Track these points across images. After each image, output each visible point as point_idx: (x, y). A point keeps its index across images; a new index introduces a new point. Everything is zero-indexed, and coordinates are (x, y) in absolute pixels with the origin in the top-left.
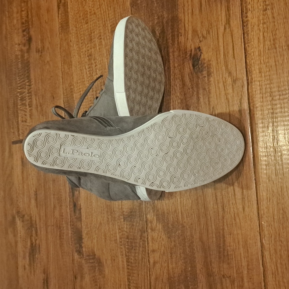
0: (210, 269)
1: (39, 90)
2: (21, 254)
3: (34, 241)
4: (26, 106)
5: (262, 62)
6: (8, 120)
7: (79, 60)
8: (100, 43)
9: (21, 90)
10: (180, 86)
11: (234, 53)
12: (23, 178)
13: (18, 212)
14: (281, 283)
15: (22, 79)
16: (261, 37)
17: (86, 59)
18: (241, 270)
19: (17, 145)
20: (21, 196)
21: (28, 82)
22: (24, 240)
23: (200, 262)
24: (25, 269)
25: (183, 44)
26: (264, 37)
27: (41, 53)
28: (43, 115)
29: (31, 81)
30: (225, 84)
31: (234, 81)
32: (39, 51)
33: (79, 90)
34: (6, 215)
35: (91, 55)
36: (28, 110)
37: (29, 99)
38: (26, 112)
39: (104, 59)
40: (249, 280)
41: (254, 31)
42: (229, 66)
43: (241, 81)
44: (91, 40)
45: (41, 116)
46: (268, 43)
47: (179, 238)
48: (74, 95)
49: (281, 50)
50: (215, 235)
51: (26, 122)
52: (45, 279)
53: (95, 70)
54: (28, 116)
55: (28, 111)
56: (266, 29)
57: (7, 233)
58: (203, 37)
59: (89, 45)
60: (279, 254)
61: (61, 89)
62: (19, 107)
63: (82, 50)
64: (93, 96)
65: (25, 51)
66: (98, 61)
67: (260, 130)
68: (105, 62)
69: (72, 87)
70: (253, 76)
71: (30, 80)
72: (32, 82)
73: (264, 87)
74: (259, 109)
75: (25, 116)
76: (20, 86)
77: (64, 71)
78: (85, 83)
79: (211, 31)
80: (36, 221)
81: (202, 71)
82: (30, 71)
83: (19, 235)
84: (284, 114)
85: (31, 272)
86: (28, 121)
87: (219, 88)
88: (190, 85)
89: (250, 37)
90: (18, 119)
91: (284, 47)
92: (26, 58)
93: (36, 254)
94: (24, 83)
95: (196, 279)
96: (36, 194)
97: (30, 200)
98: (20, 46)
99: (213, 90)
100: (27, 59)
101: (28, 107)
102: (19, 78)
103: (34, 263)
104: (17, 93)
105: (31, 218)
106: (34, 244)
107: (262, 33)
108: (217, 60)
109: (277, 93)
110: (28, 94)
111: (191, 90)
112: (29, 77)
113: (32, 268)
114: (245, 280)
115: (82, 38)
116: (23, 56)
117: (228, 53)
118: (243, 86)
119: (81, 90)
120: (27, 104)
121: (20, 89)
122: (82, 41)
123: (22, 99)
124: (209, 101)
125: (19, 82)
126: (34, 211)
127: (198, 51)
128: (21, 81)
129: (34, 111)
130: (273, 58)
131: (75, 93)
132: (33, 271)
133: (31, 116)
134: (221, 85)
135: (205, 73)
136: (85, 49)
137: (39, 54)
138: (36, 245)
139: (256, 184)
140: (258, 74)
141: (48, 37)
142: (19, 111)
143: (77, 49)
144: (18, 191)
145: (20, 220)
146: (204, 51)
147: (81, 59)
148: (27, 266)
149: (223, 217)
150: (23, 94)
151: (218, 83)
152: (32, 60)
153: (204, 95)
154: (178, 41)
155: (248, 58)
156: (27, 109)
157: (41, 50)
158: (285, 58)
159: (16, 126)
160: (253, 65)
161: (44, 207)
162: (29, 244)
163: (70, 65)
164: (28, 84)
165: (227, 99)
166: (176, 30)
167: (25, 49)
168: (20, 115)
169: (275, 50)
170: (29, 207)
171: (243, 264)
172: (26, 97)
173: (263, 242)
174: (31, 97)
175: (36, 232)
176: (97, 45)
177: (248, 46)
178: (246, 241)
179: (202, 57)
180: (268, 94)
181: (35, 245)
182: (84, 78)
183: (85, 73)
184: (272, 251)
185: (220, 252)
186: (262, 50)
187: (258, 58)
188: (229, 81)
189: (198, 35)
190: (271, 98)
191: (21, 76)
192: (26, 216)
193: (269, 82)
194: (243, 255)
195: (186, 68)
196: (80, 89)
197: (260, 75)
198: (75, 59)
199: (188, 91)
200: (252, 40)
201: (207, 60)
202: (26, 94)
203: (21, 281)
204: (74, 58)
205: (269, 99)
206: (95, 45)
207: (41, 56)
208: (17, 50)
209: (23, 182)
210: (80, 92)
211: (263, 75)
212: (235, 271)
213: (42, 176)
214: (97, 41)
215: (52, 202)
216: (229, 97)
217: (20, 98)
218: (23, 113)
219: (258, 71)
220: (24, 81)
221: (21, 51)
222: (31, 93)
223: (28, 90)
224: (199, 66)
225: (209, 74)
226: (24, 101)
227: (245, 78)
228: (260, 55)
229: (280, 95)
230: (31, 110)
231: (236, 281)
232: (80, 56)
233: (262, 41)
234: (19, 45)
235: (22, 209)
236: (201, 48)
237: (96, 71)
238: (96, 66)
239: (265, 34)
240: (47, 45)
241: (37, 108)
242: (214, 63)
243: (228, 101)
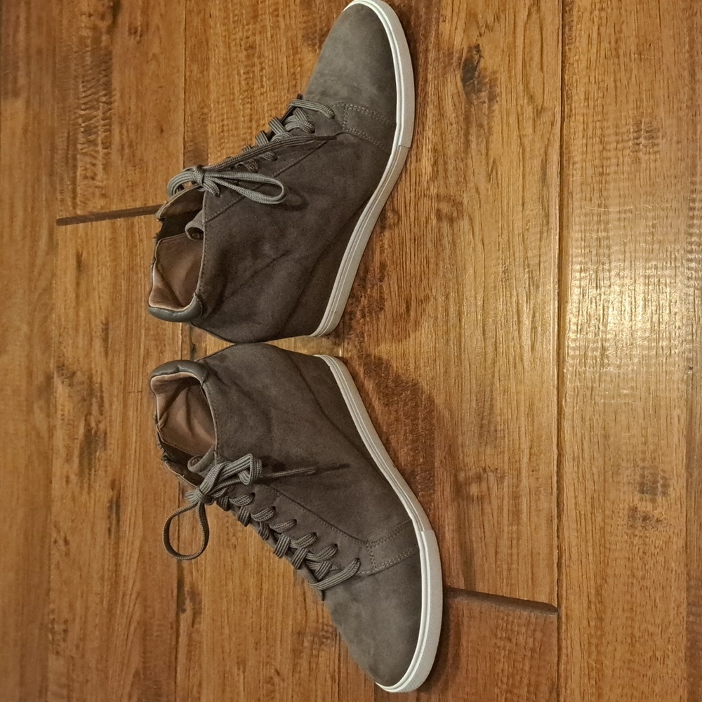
0: (461, 457)
1: (129, 113)
2: (63, 451)
3: (93, 424)
4: (96, 145)
5: (592, 79)
6: (51, 174)
7: (225, 57)
8: (276, 26)
9: (88, 112)
10: (434, 118)
11: (542, 60)
12: (77, 297)
13: (61, 367)
14: (588, 476)
15: (91, 88)
16: (595, 35)
17: (242, 56)
18: (517, 457)
19: (69, 227)
20: (70, 332)
21: (105, 95)
22: (72, 422)
23: (443, 445)
24: (68, 482)
25: (446, 37)
26: (599, 34)
27: (141, 36)
28: (134, 166)
29: (113, 93)
30: (521, 118)
31: (539, 112)
32: (136, 32)
33: (220, 118)
34: (30, 374)
35: (252, 47)
36: (101, 154)
37: (104, 132)
38: (95, 158)
39: (280, 57)
40: (531, 473)
41: (583, 22)
42: (532, 85)
43: (550, 113)
44: (255, 17)
45: (130, 168)
46: (605, 45)
47: (405, 404)
48: (210, 128)
49: (627, 60)
50: (476, 397)
51: (93, 179)
52: (114, 500)
53: (259, 78)
54: (100, 167)
55: (100, 156)
56: (604, 21)
57: (30, 411)
58: (487, 26)
59: (251, 26)
60: (587, 423)
61: (181, 113)
62: (79, 147)
63: (233, 37)
64: (249, 131)
65: (104, 30)
66: (267, 61)
67: (576, 204)
68: (282, 63)
69: (206, 110)
70: (573, 105)
71: (111, 92)
72: (115, 95)
73: (591, 126)
74: (578, 166)
75: (92, 168)
76: (84, 104)
77: (190, 76)
78: (236, 102)
79: (503, 16)
80: (101, 384)
81: (480, 91)
82: (111, 73)
83: (60, 413)
84: (622, 176)
85: (81, 487)
86: (99, 177)
87: (508, 124)
88: (454, 115)
89: (574, 34)
90: (75, 173)
91: (632, 55)
92: (103, 44)
93: (96, 452)
94: (96, 96)
95: (431, 479)
96: (106, 330)
97: (92, 340)
98: (92, 18)
99: (496, 128)
100: (106, 48)
101: (100, 148)
102: (83, 87)
103: (90, 470)
104: (77, 118)
105: (90, 378)
106: (93, 432)
107: (596, 27)
108: (510, 71)
109: (613, 138)
110: (103, 120)
111: (455, 125)
112: (108, 86)
113: (86, 480)
114: (524, 473)
115: (236, 12)
116: (96, 40)
117: (531, 59)
118: (552, 124)
119: (225, 117)
120: (99, 141)
121: (84, 110)
122: (236, 18)
123: (88, 131)
124: (487, 149)
125: (84, 95)
126: (98, 362)
127: (475, 52)
128: (89, 92)
129: (115, 157)
130: (613, 75)
131: (211, 122)
132: (86, 485)
133: (106, 167)
134: (513, 119)
135: (484, 95)
136: (241, 34)
137: (134, 38)
138: (98, 433)
139: (558, 302)
140: (583, 101)
141: (159, 4)
142: (78, 156)
143: (224, 34)
144: (63, 323)
145: (63, 383)
146: (486, 54)
147: (230, 54)
148: (73, 478)
149: (494, 363)
150: (90, 120)
151: (508, 115)
152: (117, 50)
153: (478, 136)
154: (437, 30)
155: (567, 72)
156: (97, 152)
157: (142, 31)
158: (633, 75)
159: (70, 187)
160: (575, 85)
161: (122, 355)
162: (82, 430)
163: (205, 65)
164: (104, 99)
165: (522, 145)
166: (436, 9)
167: (104, 25)
168: (80, 164)
169: (616, 61)
170: (87, 355)
171: (523, 446)
172: (99, 128)
173: (561, 405)
174: (111, 126)
175: (101, 405)
176: (269, 29)
177: (569, 49)
178: (532, 405)
179: (482, 65)
180: (597, 138)
181: (96, 433)
182: (233, 94)
183: (237, 81)
184: (578, 421)
185: (481, 427)
186: (593, 58)
187: (585, 73)
188: (529, 111)
189: (478, 23)
190: (601, 148)
191: (87, 81)
192: (79, 373)
193: (599, 117)
194: (523, 429)
195: (449, 84)
196: (222, 114)
197: (586, 104)
198: (217, 55)
199: (449, 128)
200: (578, 39)
201: (490, 70)
202: (98, 121)
203: (56, 507)
204: (215, 51)
205: (598, 147)
206: (264, 27)
207: (139, 42)
208: (85, 26)
209: (78, 303)
210: (223, 120)
211: (591, 103)
212: (506, 459)
213: (124, 292)
214: (268, 21)
215: (142, 346)
216: (526, 142)
217: (82, 130)
218: (88, 159)
219: (582, 97)
220: (94, 93)
221: (95, 28)
222: (110, 118)
223: (104, 113)
224: (474, 82)
225: (492, 98)
226: (93, 136)
227: (558, 109)
228: (588, 68)
229: (618, 142)
230: (107, 154)
231: (507, 477)
232: (229, 48)
233: (595, 42)
234: (90, 15)
235: (70, 360)
236: (481, 48)
237: (262, 81)
238: (261, 70)
239: (602, 29)
240: (155, 20)
241: (123, 149)
242: (502, 77)
243: (524, 151)
